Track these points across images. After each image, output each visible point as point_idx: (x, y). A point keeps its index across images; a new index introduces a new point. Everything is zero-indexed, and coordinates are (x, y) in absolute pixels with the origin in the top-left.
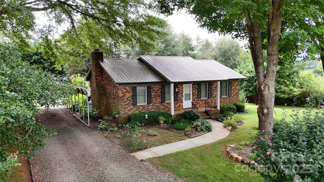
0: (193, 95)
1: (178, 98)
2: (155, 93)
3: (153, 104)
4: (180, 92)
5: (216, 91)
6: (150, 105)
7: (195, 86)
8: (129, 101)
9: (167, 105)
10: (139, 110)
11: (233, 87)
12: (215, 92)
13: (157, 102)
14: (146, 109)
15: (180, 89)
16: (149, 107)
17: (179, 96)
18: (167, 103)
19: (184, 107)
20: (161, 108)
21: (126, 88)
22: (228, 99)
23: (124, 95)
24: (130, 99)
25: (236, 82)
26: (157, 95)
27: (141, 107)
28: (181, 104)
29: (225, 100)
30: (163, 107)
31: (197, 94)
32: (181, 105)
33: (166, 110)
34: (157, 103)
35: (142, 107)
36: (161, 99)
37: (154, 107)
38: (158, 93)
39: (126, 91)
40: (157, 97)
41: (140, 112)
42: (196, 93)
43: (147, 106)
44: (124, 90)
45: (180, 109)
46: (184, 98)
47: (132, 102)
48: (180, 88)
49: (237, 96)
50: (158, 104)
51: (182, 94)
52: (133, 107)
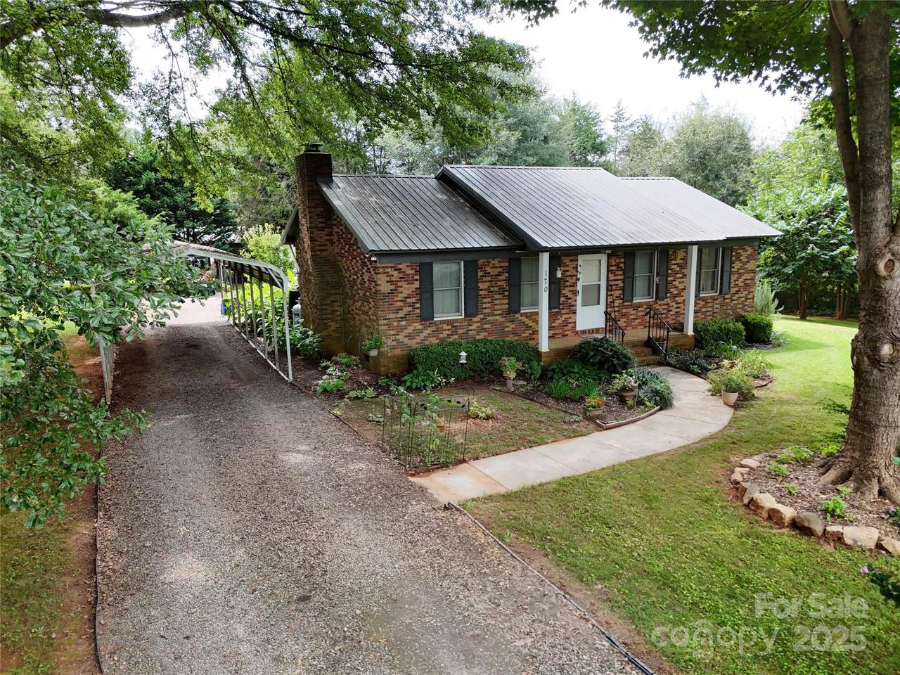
0: (609, 288)
1: (562, 299)
2: (488, 284)
3: (482, 316)
4: (568, 279)
5: (681, 276)
6: (474, 319)
7: (617, 261)
8: (410, 309)
9: (527, 321)
10: (441, 336)
11: (737, 265)
12: (680, 280)
13: (496, 312)
14: (460, 331)
15: (568, 271)
16: (471, 328)
17: (563, 292)
18: (526, 315)
19: (579, 328)
20: (506, 329)
21: (400, 266)
22: (718, 302)
23: (393, 287)
24: (414, 300)
25: (747, 248)
26: (496, 289)
27: (446, 327)
28: (570, 318)
29: (709, 305)
30: (514, 326)
31: (622, 285)
32: (570, 320)
33: (524, 335)
34: (496, 315)
35: (449, 327)
36: (507, 301)
37: (485, 326)
38: (499, 283)
39: (401, 275)
40: (496, 297)
41: (442, 340)
42: (617, 282)
43: (466, 323)
44: (396, 273)
45: (566, 333)
46: (579, 298)
47: (418, 311)
48: (568, 268)
49: (746, 292)
50: (497, 317)
51: (574, 285)
52: (421, 327)
